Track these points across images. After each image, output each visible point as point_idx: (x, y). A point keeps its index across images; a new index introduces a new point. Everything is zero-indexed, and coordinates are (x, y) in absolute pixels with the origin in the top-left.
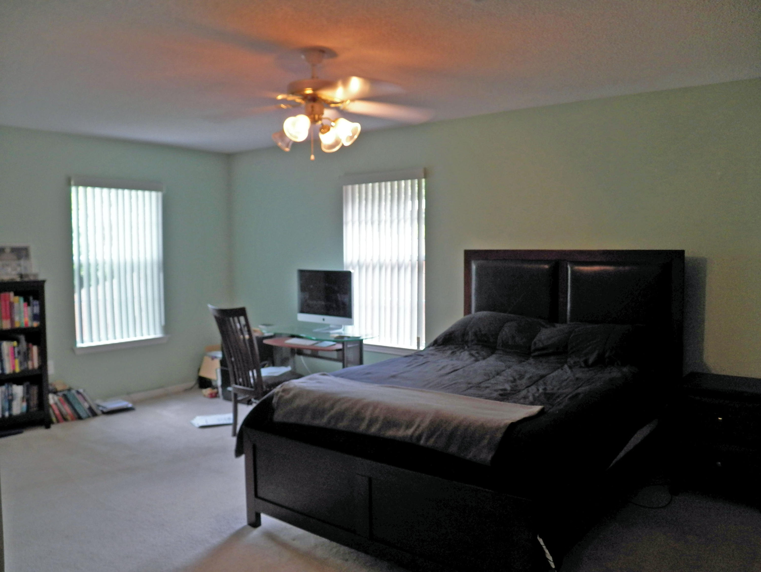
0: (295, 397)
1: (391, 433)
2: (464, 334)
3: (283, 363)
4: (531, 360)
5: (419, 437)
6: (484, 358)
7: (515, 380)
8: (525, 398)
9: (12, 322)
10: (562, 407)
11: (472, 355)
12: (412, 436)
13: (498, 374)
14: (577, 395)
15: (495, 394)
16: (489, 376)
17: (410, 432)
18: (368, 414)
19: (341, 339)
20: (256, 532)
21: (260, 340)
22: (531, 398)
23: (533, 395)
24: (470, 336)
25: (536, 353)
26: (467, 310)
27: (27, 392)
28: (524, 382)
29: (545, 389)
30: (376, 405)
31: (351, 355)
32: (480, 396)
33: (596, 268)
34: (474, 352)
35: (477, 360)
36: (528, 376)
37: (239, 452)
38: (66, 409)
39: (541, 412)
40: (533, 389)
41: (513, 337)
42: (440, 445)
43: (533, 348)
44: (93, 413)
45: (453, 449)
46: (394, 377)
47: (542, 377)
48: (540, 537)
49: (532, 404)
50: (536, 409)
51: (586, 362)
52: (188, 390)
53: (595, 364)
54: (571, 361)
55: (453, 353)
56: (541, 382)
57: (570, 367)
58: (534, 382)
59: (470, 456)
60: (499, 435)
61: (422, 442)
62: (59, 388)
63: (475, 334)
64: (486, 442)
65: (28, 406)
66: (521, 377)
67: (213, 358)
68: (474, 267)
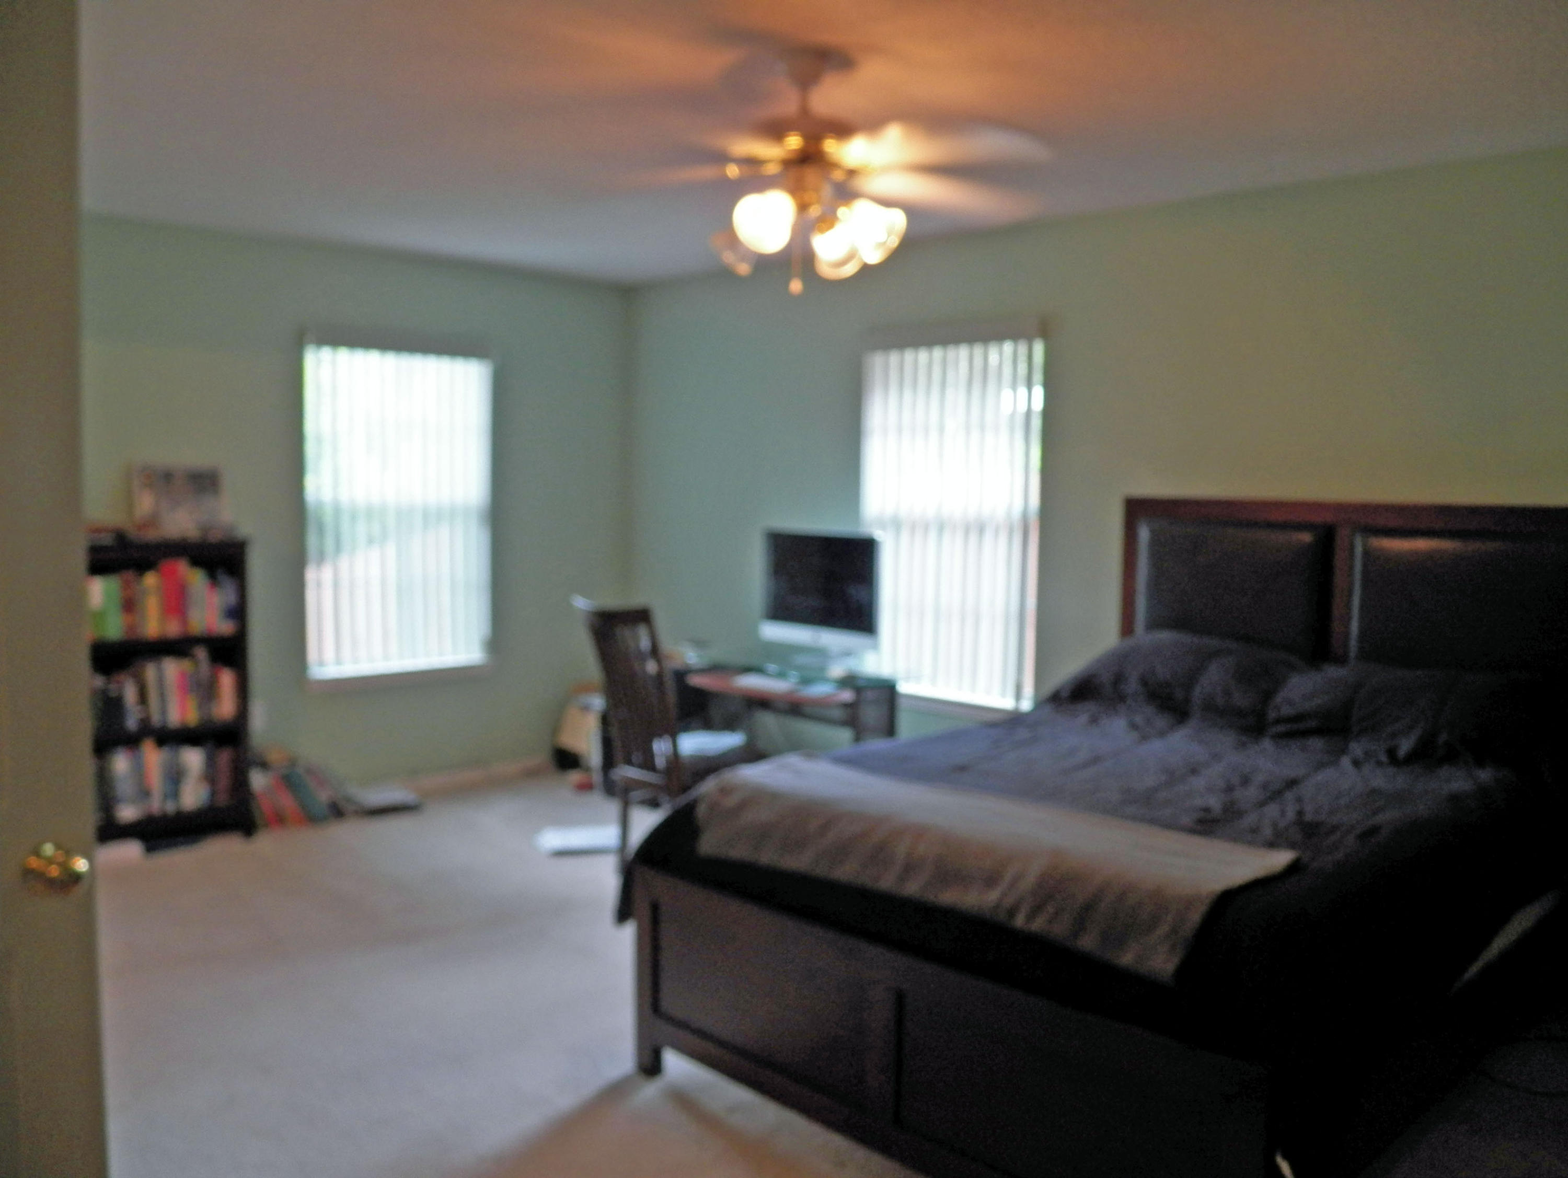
0: (743, 805)
1: (949, 897)
2: (1119, 679)
3: (729, 725)
4: (1267, 744)
5: (1012, 912)
6: (1162, 734)
7: (1230, 789)
8: (1255, 831)
9: (184, 621)
10: (1339, 855)
11: (1134, 726)
12: (997, 906)
13: (1194, 771)
14: (1374, 830)
15: (1186, 820)
16: (1172, 777)
17: (993, 896)
18: (901, 850)
19: (850, 681)
20: (651, 1090)
21: (681, 676)
22: (1268, 832)
23: (1275, 825)
24: (1132, 685)
25: (1281, 728)
26: (1127, 627)
27: (211, 762)
28: (1252, 793)
29: (1300, 813)
30: (919, 832)
31: (871, 714)
32: (1153, 822)
33: (1421, 544)
34: (1138, 719)
35: (1145, 738)
36: (1260, 778)
37: (624, 913)
38: (287, 802)
39: (1293, 868)
40: (1272, 810)
41: (1227, 693)
42: (1060, 930)
43: (1272, 715)
44: (337, 811)
45: (1088, 942)
46: (962, 769)
47: (1292, 783)
48: (1285, 1157)
49: (1272, 845)
50: (1280, 859)
51: (1392, 753)
52: (532, 774)
53: (1414, 757)
54: (1357, 748)
55: (1094, 720)
56: (1289, 796)
57: (1356, 763)
58: (1274, 794)
59: (1127, 959)
60: (1195, 917)
61: (1019, 921)
62: (273, 756)
63: (1144, 682)
64: (1163, 929)
65: (213, 793)
66: (1245, 781)
67: (586, 708)
68: (1144, 534)
